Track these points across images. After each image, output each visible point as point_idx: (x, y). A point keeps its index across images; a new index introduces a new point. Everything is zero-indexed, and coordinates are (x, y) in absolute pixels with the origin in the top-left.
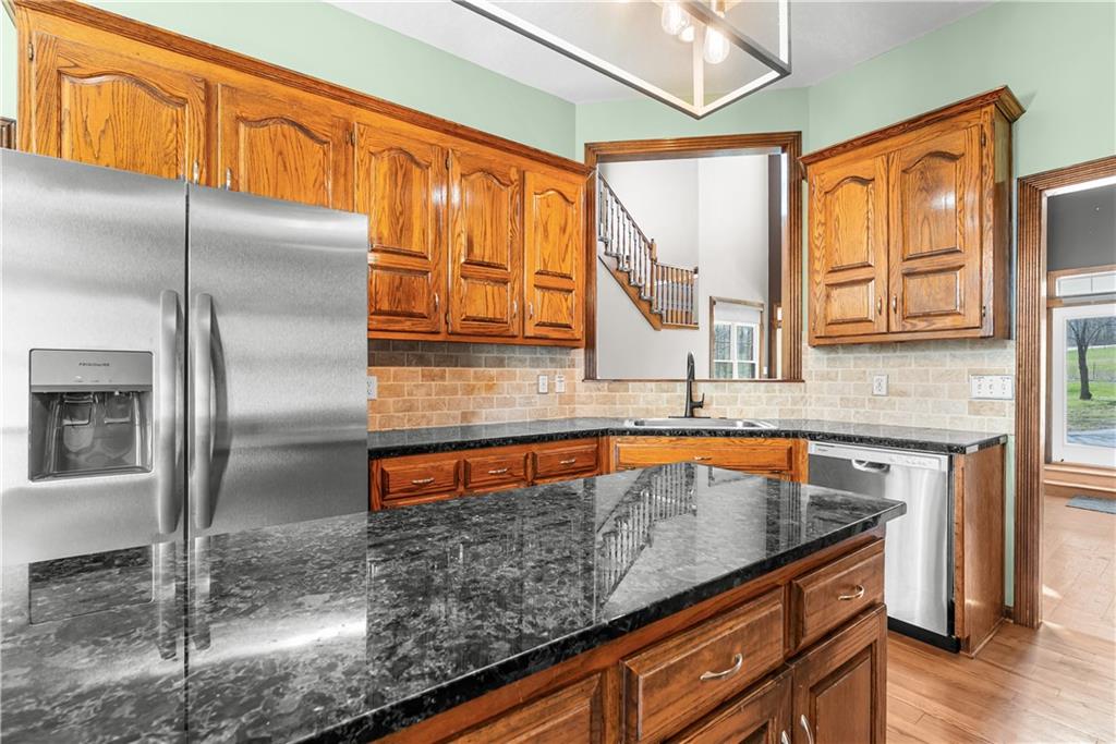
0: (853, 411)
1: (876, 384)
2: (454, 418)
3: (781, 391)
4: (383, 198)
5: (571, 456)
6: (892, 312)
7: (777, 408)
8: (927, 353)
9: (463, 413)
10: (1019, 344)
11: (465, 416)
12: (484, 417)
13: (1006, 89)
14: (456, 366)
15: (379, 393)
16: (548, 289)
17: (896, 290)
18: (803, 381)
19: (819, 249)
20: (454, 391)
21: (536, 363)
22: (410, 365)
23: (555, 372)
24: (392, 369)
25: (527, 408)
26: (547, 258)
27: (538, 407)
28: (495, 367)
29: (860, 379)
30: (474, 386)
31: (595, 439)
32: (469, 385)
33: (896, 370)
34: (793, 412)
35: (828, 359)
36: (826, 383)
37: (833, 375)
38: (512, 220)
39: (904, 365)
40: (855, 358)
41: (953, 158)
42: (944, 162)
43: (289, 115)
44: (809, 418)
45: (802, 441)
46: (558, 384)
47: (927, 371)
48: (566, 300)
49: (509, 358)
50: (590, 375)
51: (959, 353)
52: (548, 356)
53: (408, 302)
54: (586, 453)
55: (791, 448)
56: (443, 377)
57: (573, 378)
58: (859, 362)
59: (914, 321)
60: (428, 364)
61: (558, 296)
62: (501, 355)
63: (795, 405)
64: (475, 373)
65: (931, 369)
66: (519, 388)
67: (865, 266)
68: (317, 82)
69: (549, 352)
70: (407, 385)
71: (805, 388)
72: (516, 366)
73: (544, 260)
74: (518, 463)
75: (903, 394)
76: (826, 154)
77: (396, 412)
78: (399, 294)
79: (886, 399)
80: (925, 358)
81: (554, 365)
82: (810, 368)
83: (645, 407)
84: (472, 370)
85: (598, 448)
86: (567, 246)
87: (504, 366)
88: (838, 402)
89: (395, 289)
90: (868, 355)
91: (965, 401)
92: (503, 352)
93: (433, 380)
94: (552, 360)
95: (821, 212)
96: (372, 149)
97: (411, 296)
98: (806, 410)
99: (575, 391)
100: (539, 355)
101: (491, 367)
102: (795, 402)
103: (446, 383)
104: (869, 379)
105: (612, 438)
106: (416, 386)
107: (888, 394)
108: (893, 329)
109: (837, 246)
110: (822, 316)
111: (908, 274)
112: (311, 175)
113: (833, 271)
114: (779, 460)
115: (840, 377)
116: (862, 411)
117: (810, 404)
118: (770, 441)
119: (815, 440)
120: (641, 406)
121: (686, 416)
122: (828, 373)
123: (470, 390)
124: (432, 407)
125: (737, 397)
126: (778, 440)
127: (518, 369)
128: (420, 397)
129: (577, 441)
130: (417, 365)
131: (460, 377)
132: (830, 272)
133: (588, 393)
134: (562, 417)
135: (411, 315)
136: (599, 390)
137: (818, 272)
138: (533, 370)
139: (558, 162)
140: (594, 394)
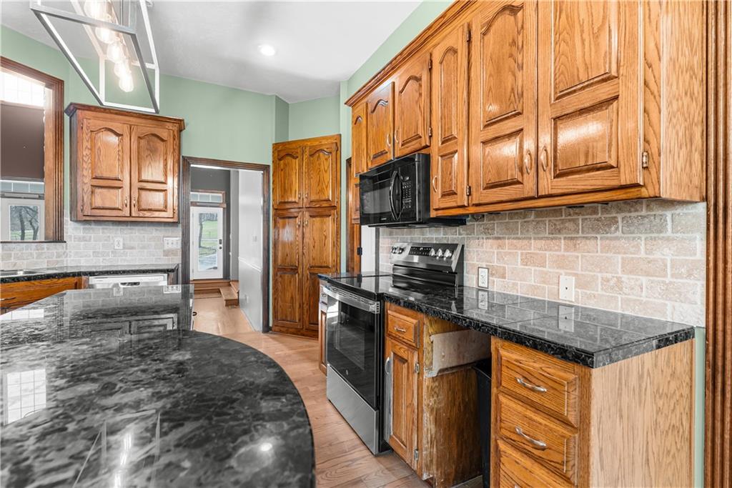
0: (101, 259)
1: (116, 243)
3: (48, 249)
6: (133, 206)
7: (46, 260)
8: (144, 227)
10: (183, 226)
13: (183, 120)
17: (135, 195)
18: (65, 242)
19: (86, 163)
29: (106, 240)
33: (128, 236)
34: (57, 262)
35: (84, 229)
36: (82, 243)
37: (88, 238)
39: (132, 233)
40: (103, 229)
41: (162, 140)
42: (159, 141)
44: (69, 265)
45: (84, 278)
47: (144, 237)
51: (159, 228)
55: (76, 283)
58: (105, 231)
59: (145, 212)
63: (59, 257)
65: (146, 235)
67: (116, 180)
71: (66, 246)
75: (132, 248)
76: (93, 109)
79: (122, 251)
80: (142, 230)
82: (69, 234)
88: (92, 254)
90: (111, 227)
91: (162, 250)
95: (88, 141)
98: (67, 260)
102: (59, 256)
104: (112, 241)
107: (124, 248)
108: (133, 214)
109: (99, 164)
110: (89, 203)
111: (141, 189)
113: (96, 178)
115: (92, 239)
116: (108, 258)
117: (70, 256)
118: (61, 280)
119: (94, 275)
122: (84, 237)
125: (11, 254)
126: (67, 278)
132: (94, 178)
137: (86, 177)
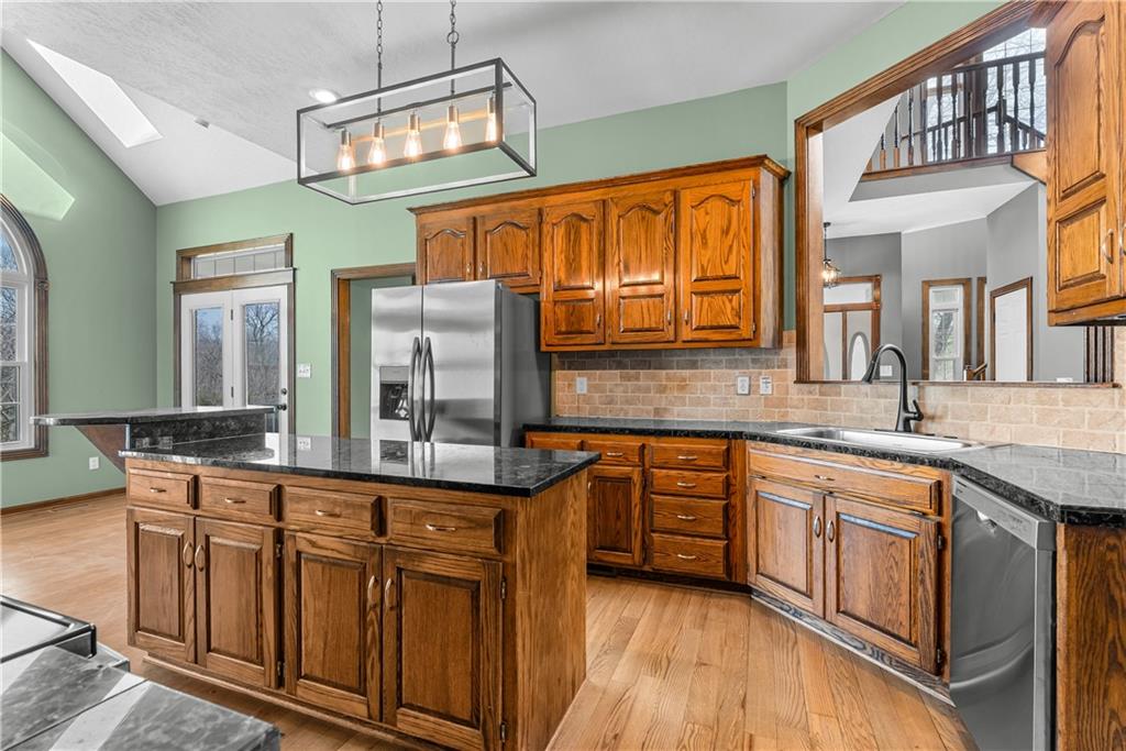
2: (648, 412)
4: (561, 252)
5: (690, 452)
9: (656, 409)
11: (657, 411)
12: (676, 413)
14: (649, 368)
15: (589, 391)
16: (707, 293)
20: (648, 390)
21: (733, 365)
22: (610, 368)
23: (760, 374)
24: (598, 372)
25: (725, 409)
26: (705, 265)
27: (736, 408)
28: (687, 368)
30: (666, 386)
31: (726, 441)
32: (661, 385)
38: (666, 239)
43: (509, 220)
46: (762, 386)
48: (731, 301)
49: (702, 360)
50: (802, 378)
52: (750, 357)
53: (579, 323)
54: (710, 453)
55: (940, 482)
56: (637, 379)
57: (786, 379)
60: (625, 367)
61: (719, 299)
62: (695, 358)
63: (1100, 428)
64: (667, 374)
66: (714, 389)
68: (522, 193)
69: (751, 353)
70: (609, 384)
71: (1122, 398)
72: (710, 368)
73: (702, 266)
74: (633, 451)
77: (601, 404)
78: (573, 319)
81: (758, 365)
83: (859, 415)
84: (664, 372)
85: (728, 450)
86: (731, 247)
87: (697, 368)
89: (569, 315)
92: (696, 355)
93: (629, 380)
94: (754, 361)
96: (554, 221)
97: (581, 320)
98: (1123, 437)
99: (787, 394)
100: (737, 357)
101: (683, 369)
102: (1097, 422)
103: (640, 383)
105: (748, 442)
106: (616, 385)
112: (520, 251)
114: (918, 498)
118: (910, 469)
120: (854, 414)
121: (896, 430)
123: (662, 389)
124: (628, 402)
127: (712, 371)
128: (619, 393)
129: (701, 440)
130: (616, 369)
131: (653, 378)
132: (1063, 198)
133: (800, 396)
134: (769, 421)
135: (581, 332)
136: (810, 393)
138: (728, 371)
139: (719, 167)
140: (806, 397)
